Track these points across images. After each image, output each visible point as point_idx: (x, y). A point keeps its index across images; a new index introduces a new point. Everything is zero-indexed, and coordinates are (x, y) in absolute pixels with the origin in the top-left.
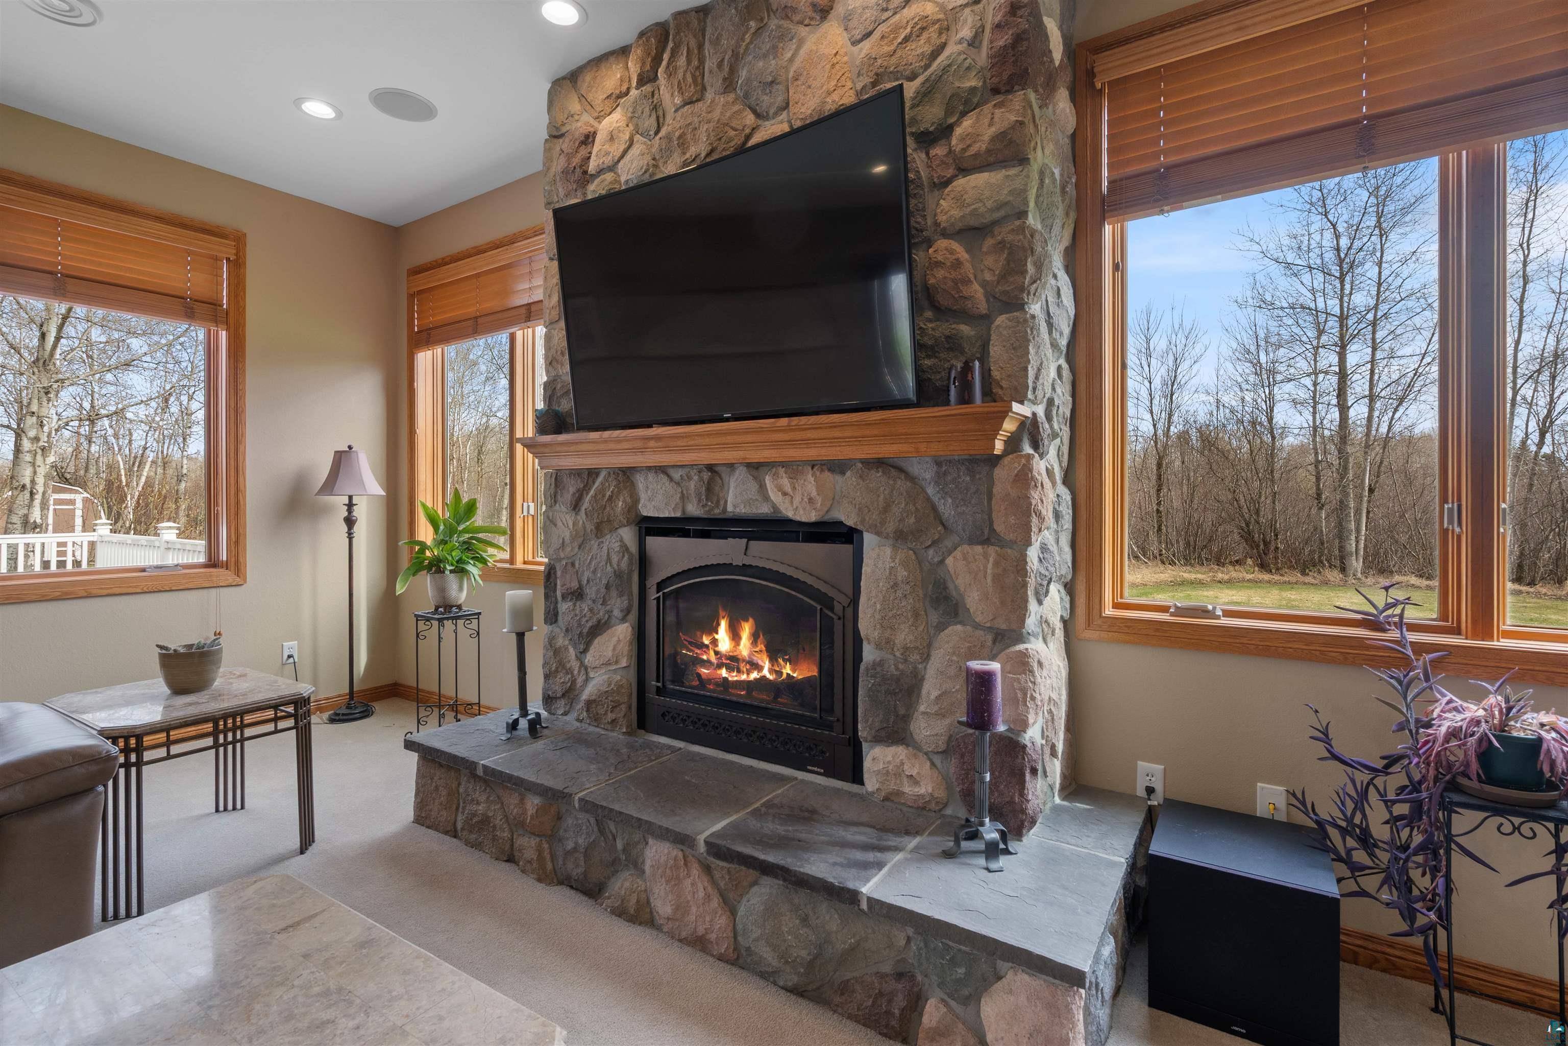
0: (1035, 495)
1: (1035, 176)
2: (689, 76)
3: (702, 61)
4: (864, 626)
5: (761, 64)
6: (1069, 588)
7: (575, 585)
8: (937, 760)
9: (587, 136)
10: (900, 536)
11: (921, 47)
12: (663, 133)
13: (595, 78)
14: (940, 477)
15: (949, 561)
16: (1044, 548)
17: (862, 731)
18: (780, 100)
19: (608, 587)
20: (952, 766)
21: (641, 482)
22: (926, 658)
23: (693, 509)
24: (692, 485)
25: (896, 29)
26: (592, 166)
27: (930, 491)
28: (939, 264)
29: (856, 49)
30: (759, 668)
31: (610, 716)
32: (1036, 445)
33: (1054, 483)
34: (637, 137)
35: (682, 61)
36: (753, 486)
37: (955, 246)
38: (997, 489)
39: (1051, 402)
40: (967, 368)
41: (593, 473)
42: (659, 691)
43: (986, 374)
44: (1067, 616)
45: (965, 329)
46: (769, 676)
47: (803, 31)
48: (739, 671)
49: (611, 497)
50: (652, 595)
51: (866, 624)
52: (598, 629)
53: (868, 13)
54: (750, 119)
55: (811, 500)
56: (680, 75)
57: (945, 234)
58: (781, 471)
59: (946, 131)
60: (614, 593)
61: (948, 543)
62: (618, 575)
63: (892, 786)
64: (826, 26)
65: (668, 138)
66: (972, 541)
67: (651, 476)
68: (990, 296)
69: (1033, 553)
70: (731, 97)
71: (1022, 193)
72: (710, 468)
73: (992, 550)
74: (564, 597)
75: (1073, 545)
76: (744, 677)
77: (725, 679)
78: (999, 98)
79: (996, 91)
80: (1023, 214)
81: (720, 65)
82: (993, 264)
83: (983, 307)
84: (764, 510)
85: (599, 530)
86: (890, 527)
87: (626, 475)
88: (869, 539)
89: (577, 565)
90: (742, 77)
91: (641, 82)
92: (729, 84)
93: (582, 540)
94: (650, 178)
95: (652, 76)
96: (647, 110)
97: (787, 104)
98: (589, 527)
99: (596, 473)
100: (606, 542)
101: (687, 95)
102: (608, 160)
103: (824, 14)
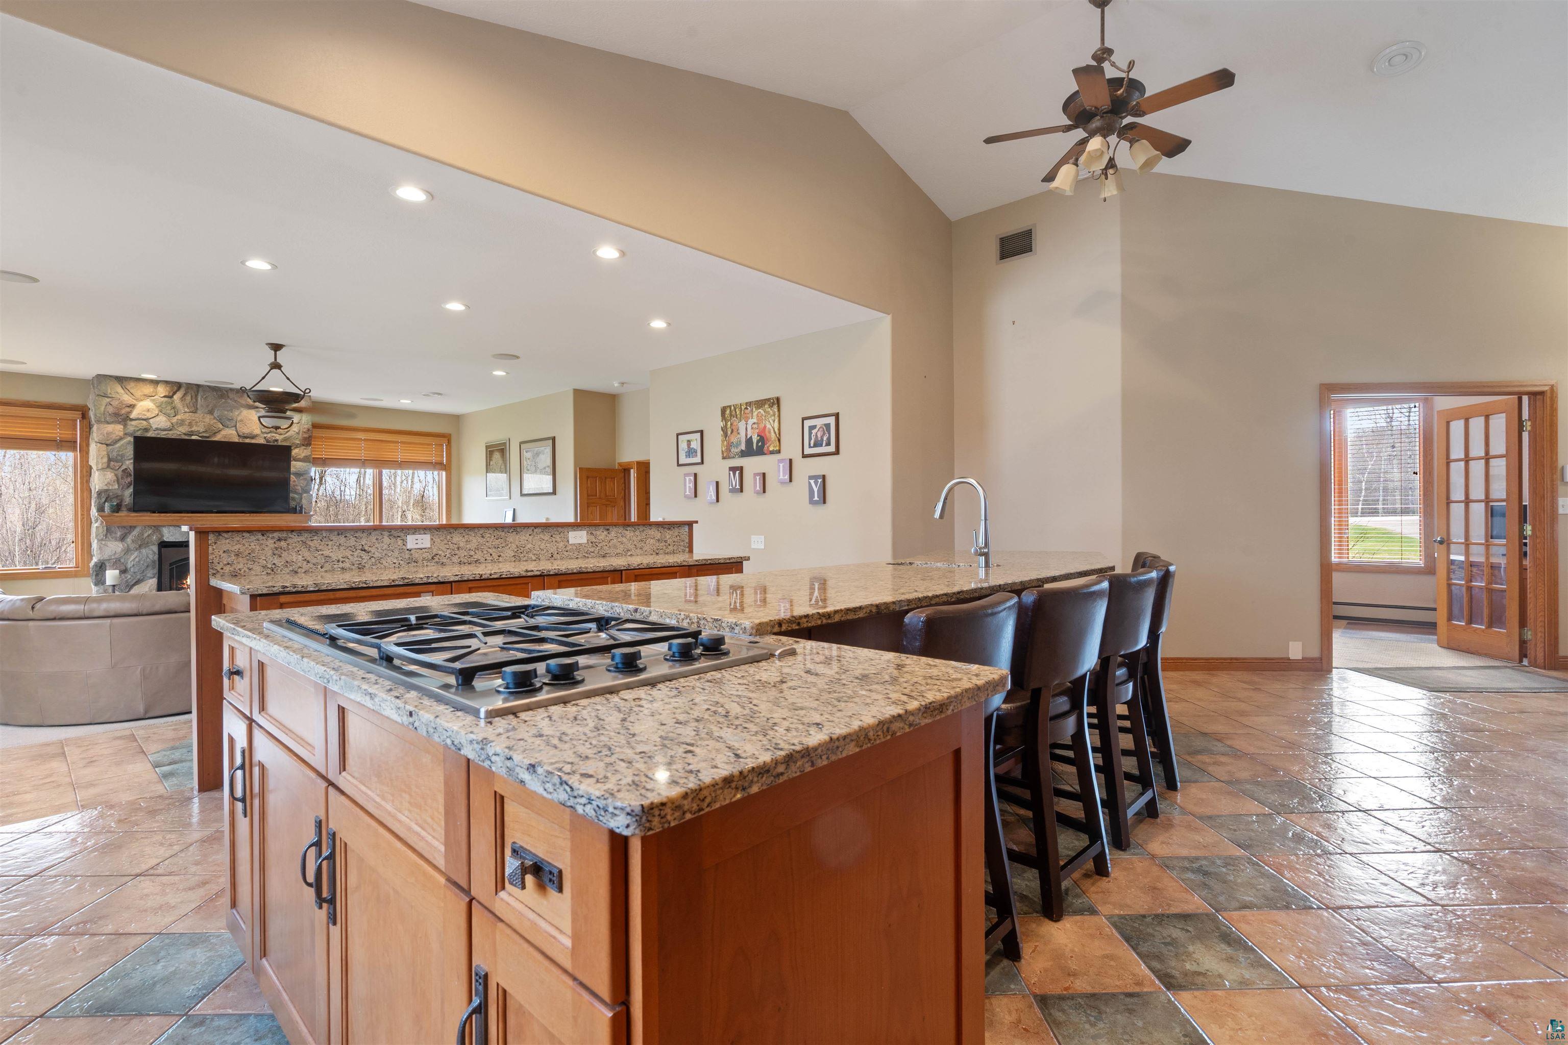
2: (191, 404)
3: (197, 400)
7: (123, 568)
12: (179, 417)
13: (137, 386)
18: (233, 424)
19: (147, 566)
21: (164, 530)
26: (133, 416)
34: (160, 413)
35: (188, 398)
37: (293, 478)
40: (297, 506)
41: (133, 528)
43: (301, 507)
45: (295, 496)
47: (241, 408)
49: (149, 536)
50: (166, 568)
52: (138, 582)
54: (221, 426)
56: (188, 402)
60: (150, 568)
62: (154, 562)
64: (251, 410)
65: (183, 421)
67: (171, 528)
68: (303, 489)
70: (212, 417)
71: (310, 469)
74: (120, 573)
78: (305, 447)
79: (304, 445)
80: (309, 473)
81: (208, 406)
82: (303, 483)
83: (298, 492)
85: (139, 547)
87: (156, 528)
89: (122, 560)
90: (216, 414)
91: (165, 397)
92: (211, 412)
93: (127, 551)
94: (171, 430)
95: (171, 397)
96: (169, 408)
97: (235, 426)
98: (132, 546)
99: (135, 527)
100: (144, 551)
101: (191, 410)
102: (144, 417)
103: (251, 407)
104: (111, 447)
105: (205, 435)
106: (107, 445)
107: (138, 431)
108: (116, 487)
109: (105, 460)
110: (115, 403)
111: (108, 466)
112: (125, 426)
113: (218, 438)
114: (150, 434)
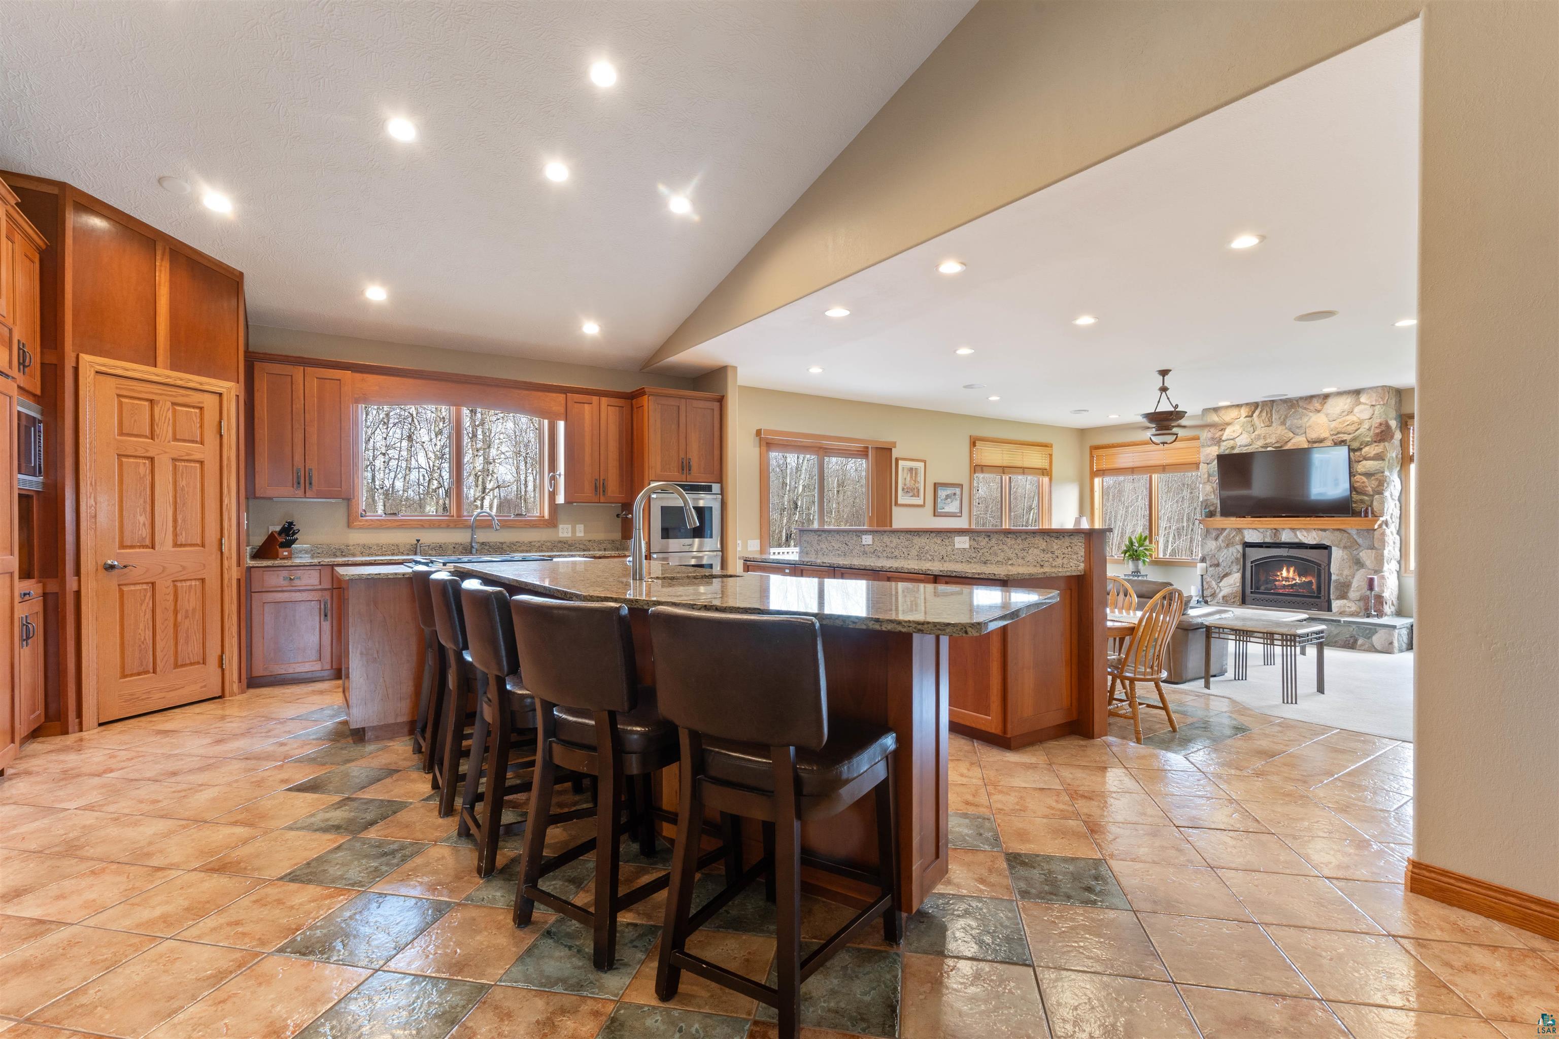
0: (1386, 539)
1: (1387, 463)
2: (1266, 419)
3: (1271, 415)
4: (1332, 571)
5: (1296, 421)
6: (1399, 562)
7: (1216, 562)
8: (1357, 602)
10: (1345, 547)
11: (1353, 428)
12: (1256, 433)
13: (1227, 412)
14: (1358, 533)
15: (1361, 554)
16: (1389, 551)
17: (1332, 597)
18: (1302, 431)
19: (1229, 563)
20: (1362, 604)
21: (1246, 532)
22: (1353, 577)
23: (1268, 540)
24: (1268, 534)
25: (1344, 421)
26: (1224, 438)
27: (1355, 537)
28: (1358, 482)
29: (1330, 423)
30: (1295, 579)
31: (1232, 600)
32: (1387, 526)
33: (1392, 534)
34: (1244, 432)
35: (1264, 414)
36: (1292, 535)
37: (1363, 477)
38: (1376, 537)
39: (1392, 514)
40: (1367, 509)
41: (1224, 530)
42: (1252, 593)
43: (1372, 509)
44: (1398, 570)
45: (1366, 498)
46: (1298, 582)
47: (1311, 414)
48: (1289, 581)
49: (1233, 536)
50: (1249, 565)
51: (1333, 569)
52: (1226, 575)
53: (1334, 415)
54: (1291, 435)
55: (1314, 538)
56: (1263, 418)
57: (1360, 474)
58: (1304, 531)
59: (1360, 449)
60: (1234, 564)
61: (1360, 549)
62: (1236, 559)
63: (1342, 610)
64: (1319, 414)
65: (1259, 435)
66: (1367, 549)
67: (1250, 530)
68: (1373, 490)
69: (1386, 552)
70: (1284, 428)
71: (1383, 468)
72: (1276, 529)
73: (1374, 551)
74: (1211, 566)
75: (1400, 550)
76: (1291, 583)
77: (1285, 585)
78: (1376, 444)
79: (1375, 442)
80: (1383, 472)
81: (1280, 418)
82: (1374, 483)
83: (1371, 493)
84: (1296, 541)
85: (1228, 546)
86: (1342, 545)
87: (1239, 530)
88: (1334, 549)
89: (1216, 556)
90: (1288, 423)
91: (1246, 417)
92: (1283, 423)
93: (1219, 549)
94: (1251, 445)
95: (1252, 416)
96: (1249, 425)
97: (1305, 432)
98: (1223, 545)
99: (1225, 529)
100: (1231, 549)
101: (1266, 424)
102: (1231, 437)
103: (1319, 411)
104: (1210, 464)
105: (1276, 445)
106: (1207, 464)
107: (1227, 448)
108: (1213, 497)
109: (1206, 476)
110: (1213, 429)
111: (1209, 480)
112: (1219, 446)
113: (1288, 446)
114: (1236, 451)
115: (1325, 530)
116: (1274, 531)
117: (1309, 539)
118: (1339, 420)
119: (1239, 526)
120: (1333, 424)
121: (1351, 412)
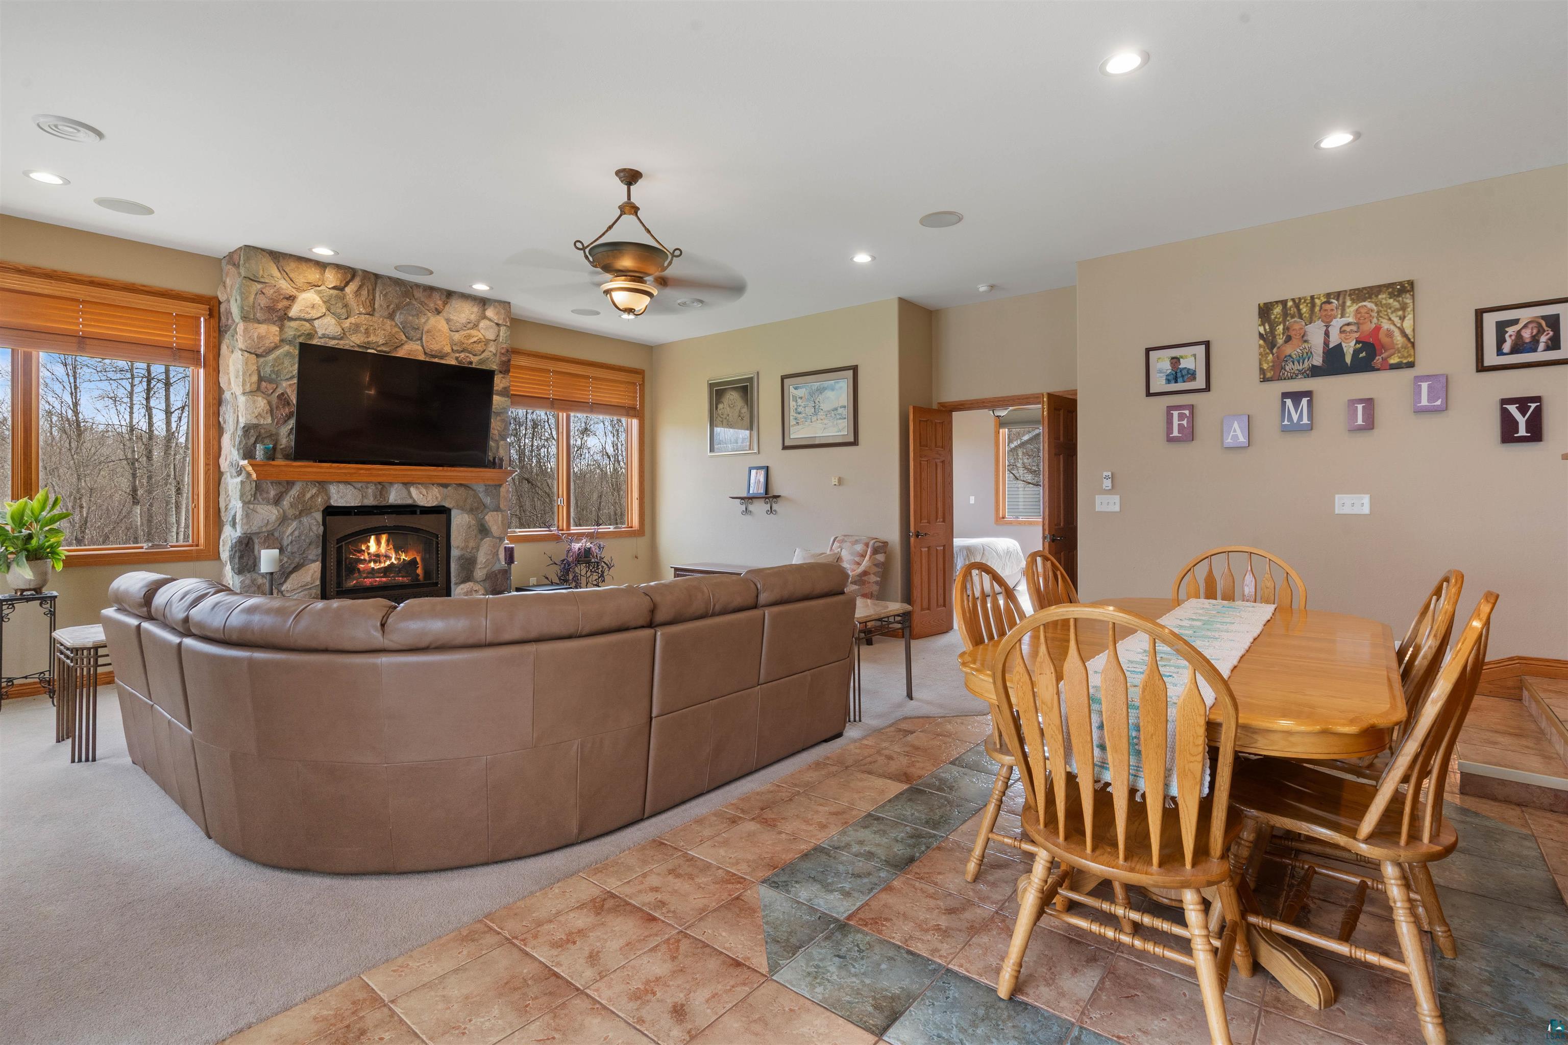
2: (367, 301)
3: (374, 297)
4: (452, 542)
5: (411, 318)
8: (483, 583)
9: (290, 297)
10: (471, 510)
11: (479, 347)
12: (352, 320)
13: (298, 268)
14: (485, 490)
15: (486, 517)
17: (453, 580)
18: (419, 336)
19: (310, 544)
21: (333, 489)
22: (478, 551)
23: (370, 501)
24: (370, 491)
25: (469, 336)
26: (292, 313)
27: (480, 495)
29: (453, 333)
30: (390, 558)
34: (328, 313)
36: (404, 492)
38: (502, 494)
41: (291, 484)
46: (395, 562)
47: (429, 314)
48: (380, 562)
49: (312, 497)
50: (332, 546)
52: (296, 569)
53: (458, 324)
54: (404, 337)
55: (437, 498)
56: (363, 299)
58: (420, 486)
61: (486, 512)
64: (439, 317)
65: (356, 325)
66: (493, 511)
67: (341, 486)
68: (499, 435)
70: (393, 323)
71: (508, 407)
72: (380, 483)
73: (498, 513)
76: (382, 565)
77: (373, 568)
78: (503, 375)
79: (502, 372)
80: (507, 412)
81: (389, 306)
82: (500, 425)
83: (497, 438)
84: (410, 502)
85: (300, 514)
86: (468, 507)
87: (321, 485)
88: (454, 512)
89: (277, 534)
90: (398, 318)
91: (334, 288)
92: (391, 316)
93: (284, 520)
94: (341, 339)
95: (342, 289)
96: (340, 305)
97: (421, 339)
98: (291, 512)
99: (294, 482)
100: (305, 520)
101: (367, 310)
102: (308, 317)
103: (438, 312)
104: (262, 360)
105: (384, 349)
106: (257, 356)
107: (299, 336)
108: (269, 421)
109: (255, 378)
110: (269, 292)
111: (259, 389)
112: (282, 329)
113: (401, 353)
115: (445, 486)
116: (380, 487)
117: (430, 498)
118: (462, 333)
119: (320, 479)
120: (457, 337)
121: (476, 326)
